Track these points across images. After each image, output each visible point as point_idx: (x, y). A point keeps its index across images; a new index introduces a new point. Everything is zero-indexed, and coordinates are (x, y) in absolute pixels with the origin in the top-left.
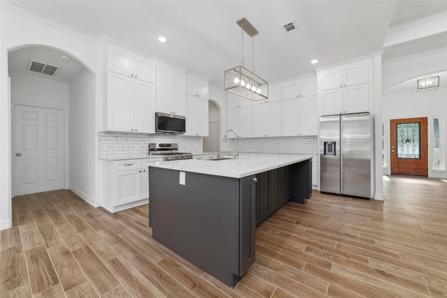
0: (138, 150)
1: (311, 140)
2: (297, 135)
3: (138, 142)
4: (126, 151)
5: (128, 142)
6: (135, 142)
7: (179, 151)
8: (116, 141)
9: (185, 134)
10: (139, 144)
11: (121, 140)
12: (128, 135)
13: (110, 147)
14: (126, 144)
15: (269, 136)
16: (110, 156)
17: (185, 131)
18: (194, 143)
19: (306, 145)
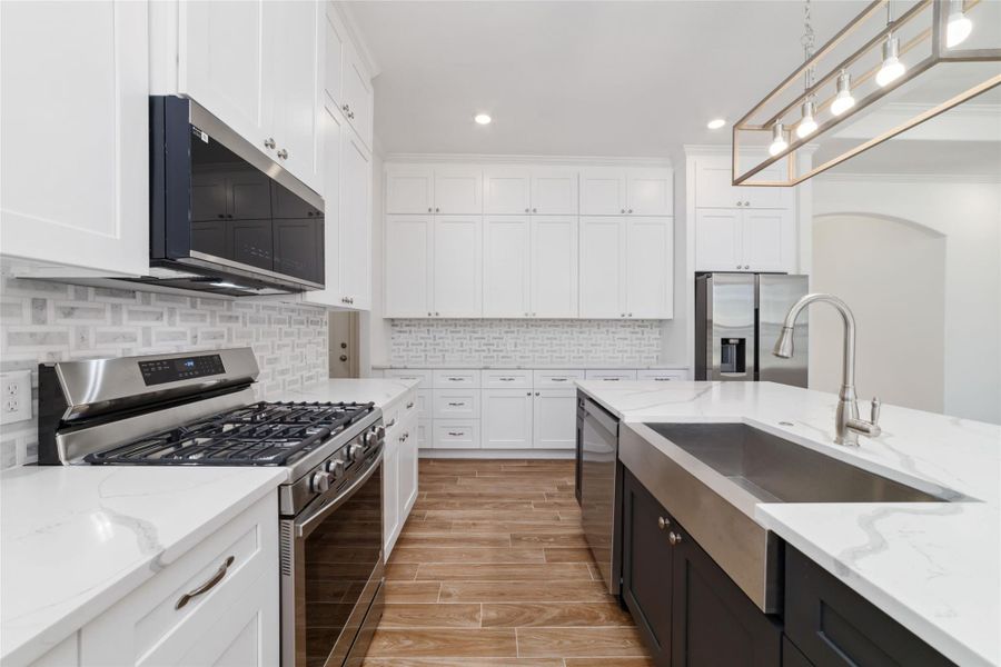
1: (637, 329)
2: (619, 317)
15: (539, 316)
18: (305, 340)
19: (625, 342)
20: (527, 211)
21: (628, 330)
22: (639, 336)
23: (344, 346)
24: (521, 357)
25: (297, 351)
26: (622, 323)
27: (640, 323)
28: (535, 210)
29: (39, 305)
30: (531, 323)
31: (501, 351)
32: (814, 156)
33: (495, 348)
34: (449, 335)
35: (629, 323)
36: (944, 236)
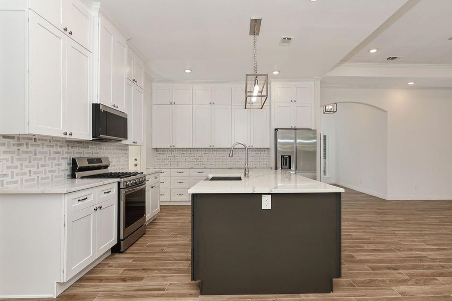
0: (52, 171)
3: (53, 156)
4: (35, 173)
5: (38, 156)
6: (48, 156)
7: (110, 170)
8: (19, 155)
9: (124, 142)
10: (54, 158)
11: (27, 152)
12: (38, 142)
13: (8, 168)
14: (35, 159)
16: (8, 186)
17: (126, 137)
18: (120, 156)
19: (254, 158)
20: (210, 103)
21: (254, 152)
22: (259, 155)
23: (136, 160)
24: (210, 164)
25: (118, 159)
26: (252, 150)
27: (260, 150)
28: (213, 103)
29: (68, 146)
30: (214, 150)
31: (202, 162)
32: (321, 82)
33: (199, 160)
34: (180, 155)
35: (254, 150)
36: (386, 111)
